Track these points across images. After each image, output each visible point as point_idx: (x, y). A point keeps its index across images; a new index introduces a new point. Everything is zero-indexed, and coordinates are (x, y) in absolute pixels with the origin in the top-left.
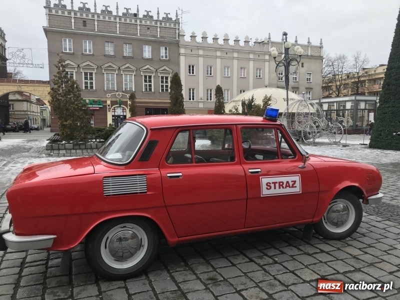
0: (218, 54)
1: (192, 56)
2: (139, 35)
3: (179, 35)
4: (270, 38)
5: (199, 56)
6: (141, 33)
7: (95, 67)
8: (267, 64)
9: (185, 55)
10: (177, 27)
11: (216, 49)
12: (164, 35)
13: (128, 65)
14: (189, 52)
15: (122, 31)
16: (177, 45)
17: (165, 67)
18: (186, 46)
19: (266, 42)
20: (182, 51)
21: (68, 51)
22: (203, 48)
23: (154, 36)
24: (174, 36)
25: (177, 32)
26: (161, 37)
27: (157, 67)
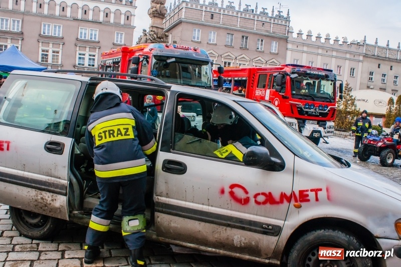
0: (320, 51)
1: (297, 51)
2: (255, 29)
3: (288, 32)
4: (365, 41)
5: (303, 52)
6: (257, 28)
7: (217, 55)
8: (360, 64)
9: (292, 50)
10: (287, 24)
11: (319, 47)
12: (276, 31)
13: (243, 56)
14: (295, 47)
15: (241, 25)
16: (286, 40)
17: (274, 60)
18: (293, 43)
19: (362, 44)
20: (290, 46)
21: (196, 40)
22: (308, 45)
23: (267, 31)
24: (284, 32)
25: (287, 29)
26: (274, 33)
27: (267, 60)
